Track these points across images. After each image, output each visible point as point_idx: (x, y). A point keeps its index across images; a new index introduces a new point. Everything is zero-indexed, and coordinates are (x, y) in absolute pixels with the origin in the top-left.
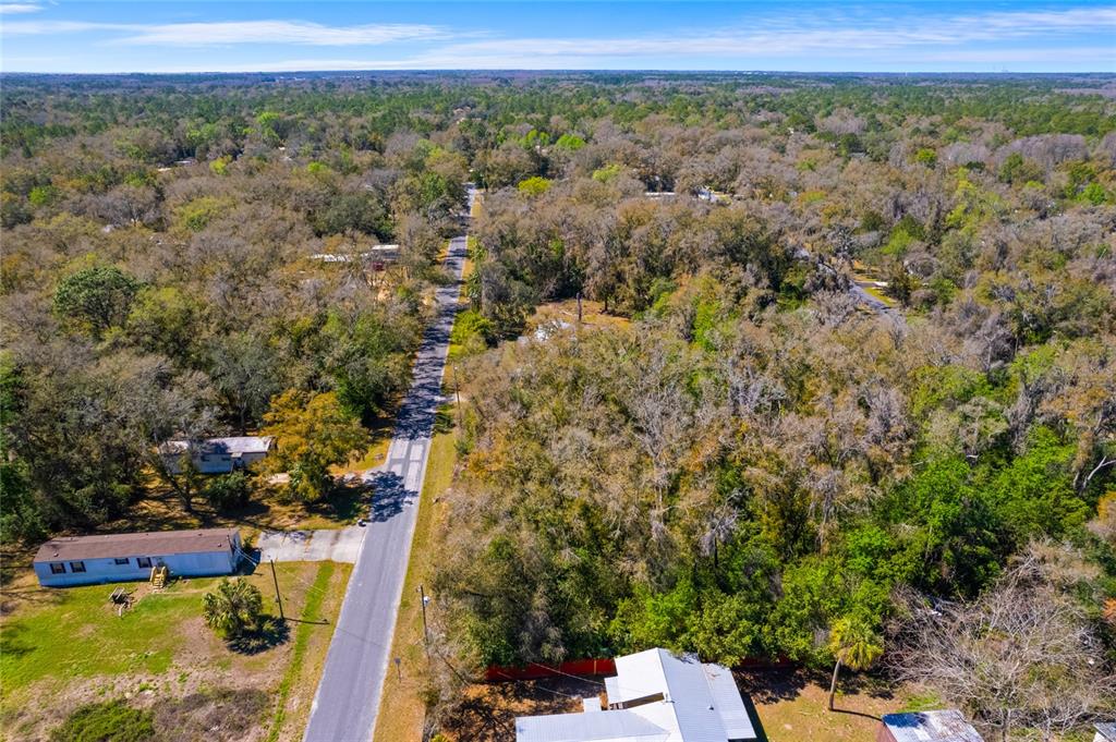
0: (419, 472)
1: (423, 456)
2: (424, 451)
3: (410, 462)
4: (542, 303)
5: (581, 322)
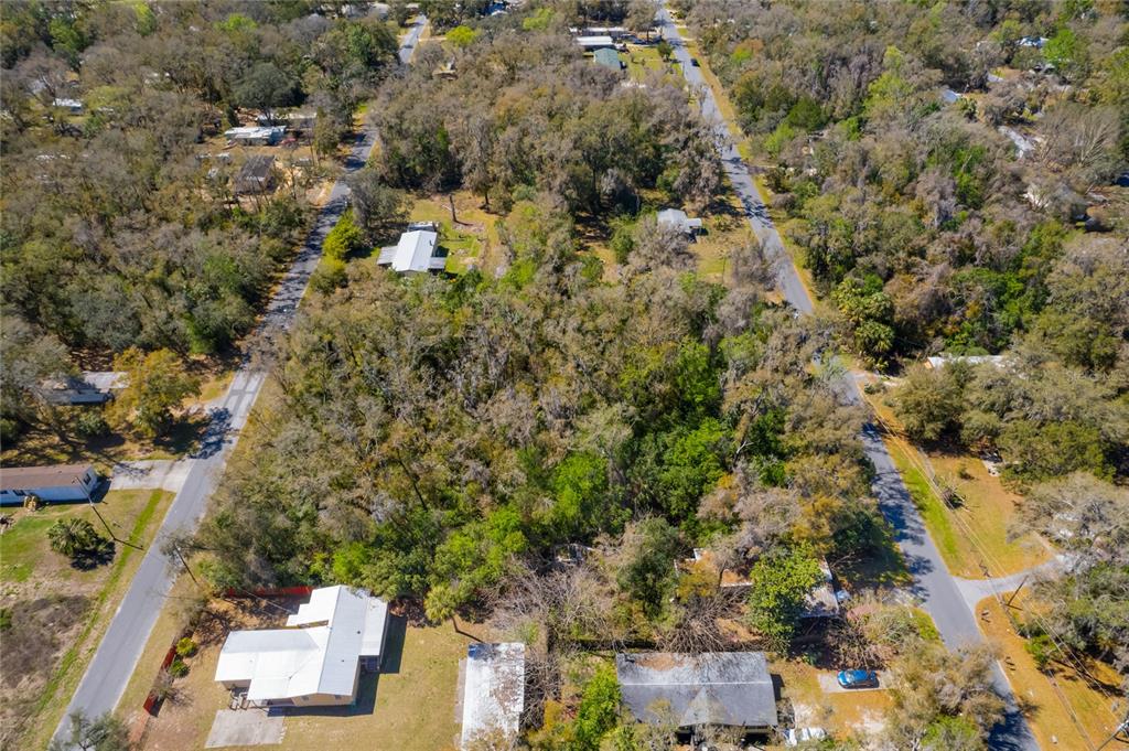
0: (249, 404)
1: (257, 387)
2: (259, 382)
3: (245, 393)
4: (429, 196)
5: (455, 220)
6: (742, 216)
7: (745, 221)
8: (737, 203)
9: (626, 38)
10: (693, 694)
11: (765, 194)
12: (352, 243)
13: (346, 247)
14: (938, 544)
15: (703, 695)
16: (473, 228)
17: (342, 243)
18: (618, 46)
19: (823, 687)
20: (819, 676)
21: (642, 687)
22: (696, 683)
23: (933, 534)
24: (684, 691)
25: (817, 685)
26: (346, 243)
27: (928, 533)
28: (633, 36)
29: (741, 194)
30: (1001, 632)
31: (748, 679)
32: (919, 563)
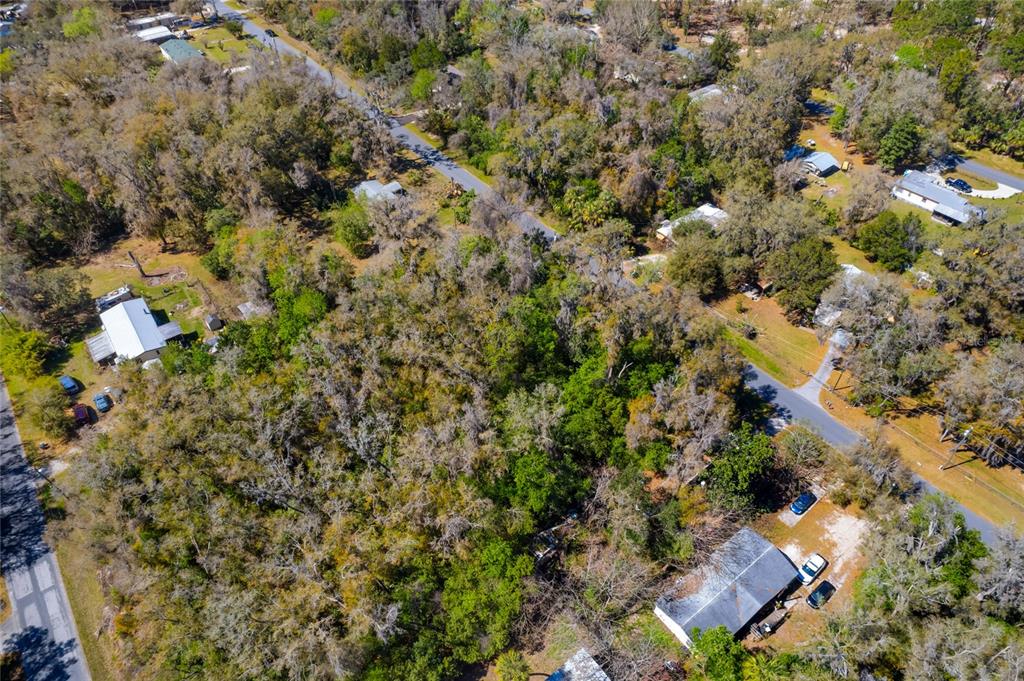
0: (61, 603)
1: (54, 576)
2: (52, 569)
3: (42, 594)
4: (88, 261)
5: (144, 276)
6: (425, 166)
7: (431, 169)
8: (411, 155)
9: (180, 23)
10: (733, 593)
11: (428, 139)
12: (41, 352)
13: (38, 358)
14: (766, 371)
15: (740, 589)
16: (172, 277)
17: (29, 357)
18: (179, 33)
19: (788, 524)
20: (779, 517)
21: (698, 615)
22: (730, 584)
23: (757, 365)
24: (727, 596)
25: (784, 525)
26: (34, 354)
27: (754, 366)
28: (187, 20)
29: (408, 146)
30: (844, 411)
31: (757, 554)
32: (766, 392)
